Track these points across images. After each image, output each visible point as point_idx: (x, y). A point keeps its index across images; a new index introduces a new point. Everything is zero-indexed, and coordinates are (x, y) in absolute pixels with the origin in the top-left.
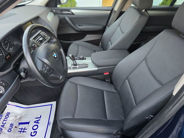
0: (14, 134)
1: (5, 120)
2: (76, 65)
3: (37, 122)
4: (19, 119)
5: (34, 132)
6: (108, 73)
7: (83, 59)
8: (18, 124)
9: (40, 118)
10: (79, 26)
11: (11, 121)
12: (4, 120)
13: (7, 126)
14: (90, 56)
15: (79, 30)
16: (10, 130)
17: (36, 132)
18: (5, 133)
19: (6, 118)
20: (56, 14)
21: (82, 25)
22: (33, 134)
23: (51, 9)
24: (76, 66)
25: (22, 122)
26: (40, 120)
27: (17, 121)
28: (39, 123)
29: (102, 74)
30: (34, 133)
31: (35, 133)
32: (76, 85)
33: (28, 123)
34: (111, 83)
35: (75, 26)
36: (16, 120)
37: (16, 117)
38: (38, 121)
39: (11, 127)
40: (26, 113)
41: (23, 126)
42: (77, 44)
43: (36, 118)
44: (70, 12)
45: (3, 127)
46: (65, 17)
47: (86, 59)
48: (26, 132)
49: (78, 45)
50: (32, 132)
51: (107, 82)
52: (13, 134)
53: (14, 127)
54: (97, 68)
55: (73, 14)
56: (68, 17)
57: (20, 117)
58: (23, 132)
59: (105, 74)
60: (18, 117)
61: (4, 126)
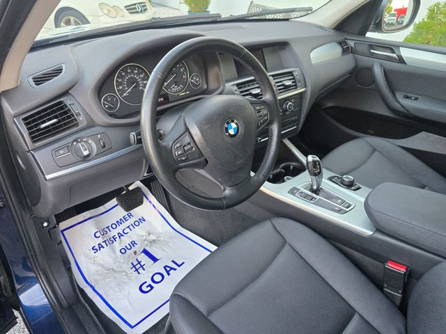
0: (123, 263)
1: (131, 227)
2: (317, 191)
3: (168, 269)
4: (150, 242)
5: (150, 285)
6: (403, 270)
7: (350, 185)
8: (142, 251)
9: (179, 266)
10: (407, 97)
11: (137, 235)
12: (128, 227)
13: (126, 240)
14: (372, 185)
15: (402, 109)
16: (123, 251)
17: (152, 288)
18: (113, 250)
19: (134, 225)
20: (351, 52)
21: (416, 99)
22: (144, 288)
23: (343, 38)
24: (314, 195)
25: (149, 251)
26: (175, 269)
27: (146, 242)
28: (169, 274)
29: (382, 259)
30: (147, 287)
31: (149, 288)
32: (285, 242)
33: (155, 260)
34: (403, 308)
35: (394, 95)
36: (145, 240)
37: (149, 235)
38: (172, 268)
39: (129, 248)
40: (168, 240)
41: (144, 259)
42: (373, 147)
43: (173, 261)
44: (394, 55)
45: (119, 237)
46: (373, 66)
47: (359, 188)
48: (139, 273)
49: (374, 150)
50: (146, 282)
51: (387, 296)
52: (123, 261)
53: (133, 249)
54: (371, 233)
55: (401, 60)
56: (381, 66)
57: (154, 240)
58: (137, 270)
59: (390, 266)
60: (152, 237)
61: (122, 237)
